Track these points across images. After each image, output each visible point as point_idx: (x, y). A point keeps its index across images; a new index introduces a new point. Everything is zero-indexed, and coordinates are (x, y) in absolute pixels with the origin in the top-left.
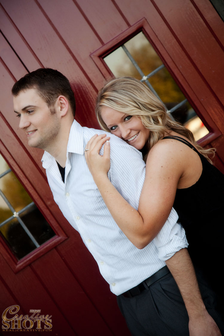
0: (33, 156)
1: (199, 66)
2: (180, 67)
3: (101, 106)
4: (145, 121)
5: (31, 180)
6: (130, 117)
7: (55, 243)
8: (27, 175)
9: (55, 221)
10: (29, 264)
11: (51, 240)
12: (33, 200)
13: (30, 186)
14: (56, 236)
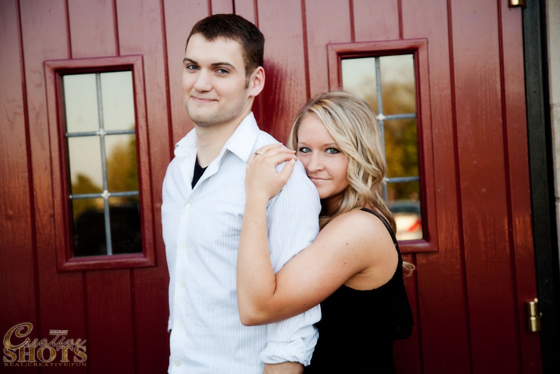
0: (175, 131)
1: (460, 144)
2: (436, 131)
3: (310, 111)
4: (352, 169)
5: (153, 161)
6: (336, 151)
7: (135, 263)
8: (152, 151)
9: (151, 233)
10: (84, 271)
11: (131, 255)
12: (140, 189)
13: (147, 168)
14: (141, 255)
